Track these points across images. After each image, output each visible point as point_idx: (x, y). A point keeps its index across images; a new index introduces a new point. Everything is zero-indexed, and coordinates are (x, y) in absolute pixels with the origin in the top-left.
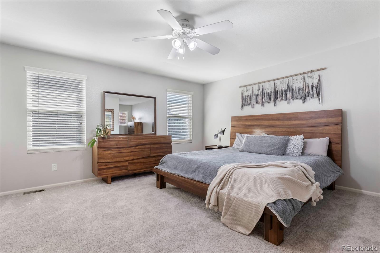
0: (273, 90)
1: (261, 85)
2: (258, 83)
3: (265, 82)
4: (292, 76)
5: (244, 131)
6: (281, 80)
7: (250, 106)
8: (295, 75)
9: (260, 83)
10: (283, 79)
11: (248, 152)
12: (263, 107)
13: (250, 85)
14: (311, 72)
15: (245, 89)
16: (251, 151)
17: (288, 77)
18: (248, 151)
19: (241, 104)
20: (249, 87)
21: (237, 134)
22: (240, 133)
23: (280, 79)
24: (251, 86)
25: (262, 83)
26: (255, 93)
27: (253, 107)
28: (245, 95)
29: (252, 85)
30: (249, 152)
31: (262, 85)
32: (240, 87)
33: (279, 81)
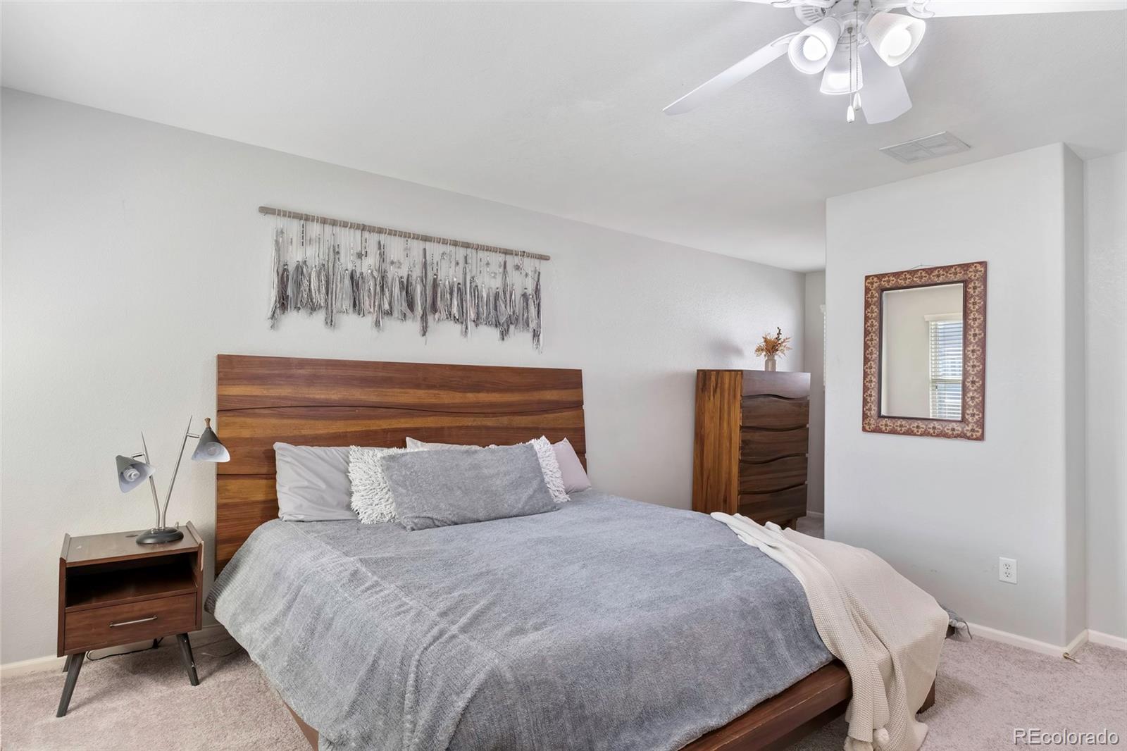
0: (417, 273)
1: (373, 239)
2: (363, 228)
3: (393, 233)
4: (478, 248)
5: (304, 432)
6: (449, 249)
7: (320, 316)
8: (488, 249)
9: (372, 230)
10: (452, 248)
11: (456, 524)
12: (378, 331)
13: (324, 221)
14: (523, 254)
15: (294, 227)
16: (470, 515)
17: (466, 245)
18: (455, 519)
19: (272, 295)
20: (315, 229)
21: (278, 446)
22: (296, 441)
23: (445, 242)
24: (328, 228)
25: (380, 231)
26: (347, 262)
27: (330, 322)
28: (294, 256)
29: (334, 223)
30: (462, 523)
31: (379, 242)
32: (265, 210)
33: (441, 248)
